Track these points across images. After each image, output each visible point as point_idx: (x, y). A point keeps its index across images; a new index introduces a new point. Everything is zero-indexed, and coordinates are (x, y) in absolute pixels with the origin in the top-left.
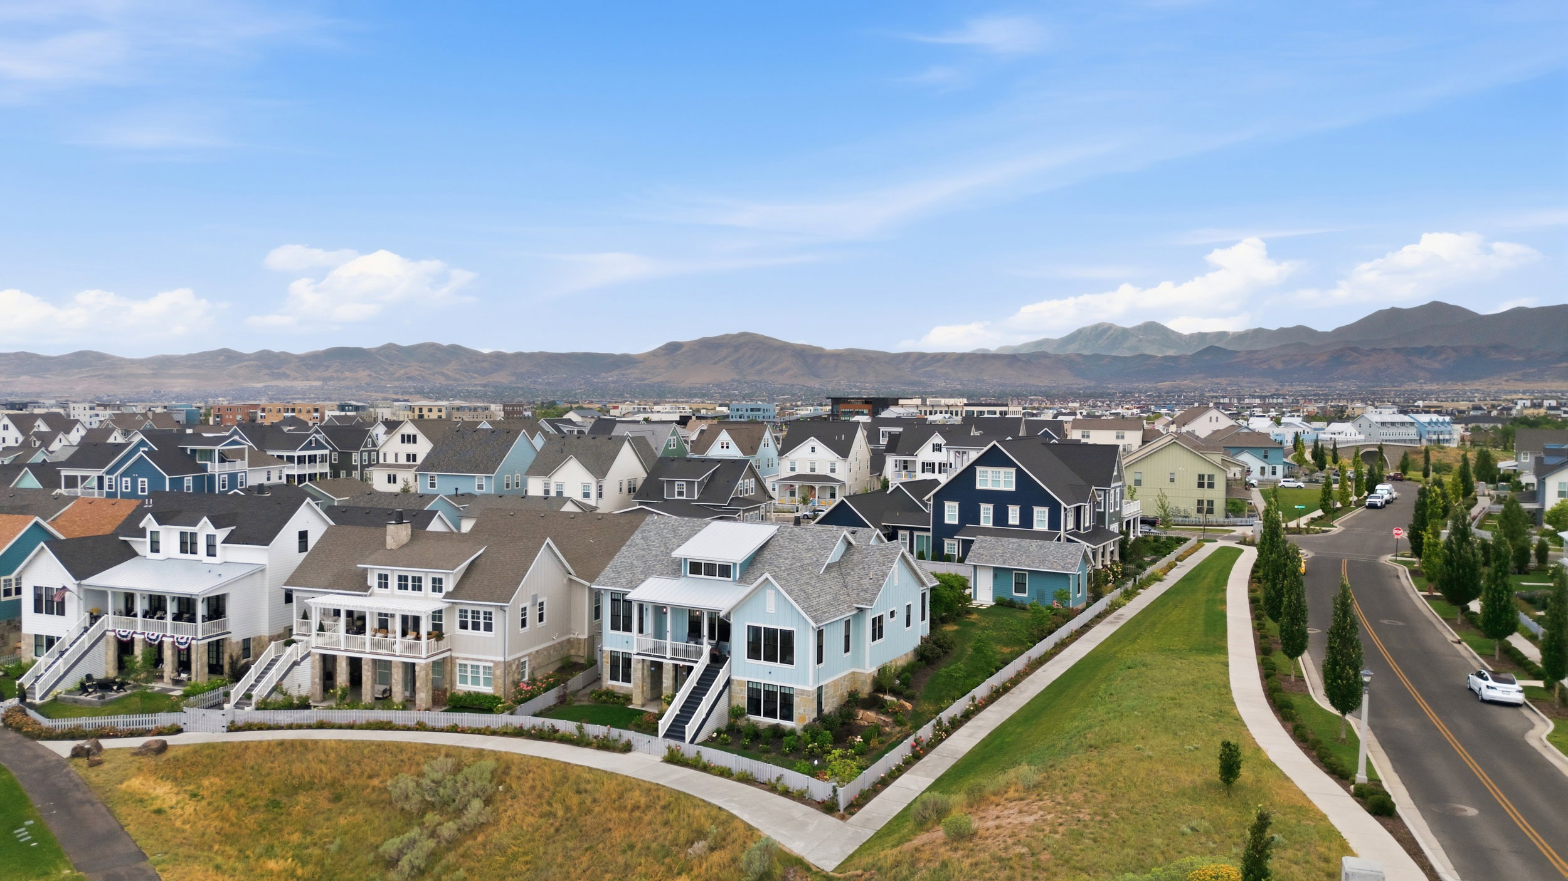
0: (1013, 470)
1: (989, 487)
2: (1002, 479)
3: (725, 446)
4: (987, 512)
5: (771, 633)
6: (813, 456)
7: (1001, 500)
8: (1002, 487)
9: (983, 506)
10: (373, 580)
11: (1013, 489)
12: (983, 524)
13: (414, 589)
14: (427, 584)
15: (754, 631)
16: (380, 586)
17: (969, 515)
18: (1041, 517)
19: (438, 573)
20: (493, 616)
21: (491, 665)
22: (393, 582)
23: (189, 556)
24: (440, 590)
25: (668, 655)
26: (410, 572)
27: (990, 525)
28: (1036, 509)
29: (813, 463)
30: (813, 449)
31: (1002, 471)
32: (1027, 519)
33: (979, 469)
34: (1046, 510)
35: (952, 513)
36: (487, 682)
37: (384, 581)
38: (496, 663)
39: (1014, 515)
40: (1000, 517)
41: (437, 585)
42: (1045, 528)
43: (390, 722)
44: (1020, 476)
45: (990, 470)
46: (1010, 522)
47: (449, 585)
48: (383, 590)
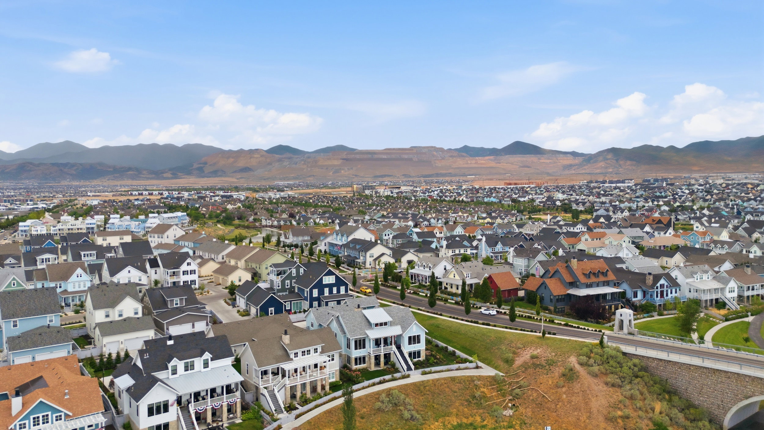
0: (334, 276)
1: (327, 282)
2: (331, 279)
3: (79, 276)
4: (326, 290)
5: (414, 337)
6: (129, 275)
7: (330, 286)
8: (331, 282)
9: (325, 289)
10: (292, 356)
11: (334, 282)
12: (325, 295)
13: (307, 354)
14: (312, 351)
15: (410, 338)
16: (295, 357)
17: (321, 292)
18: (343, 289)
19: (315, 347)
20: (335, 356)
21: (334, 371)
22: (300, 354)
23: (189, 372)
24: (317, 352)
25: (382, 352)
26: (306, 349)
27: (328, 295)
28: (341, 287)
29: (129, 278)
30: (129, 272)
31: (331, 277)
32: (338, 291)
33: (324, 277)
34: (344, 287)
35: (315, 293)
36: (333, 377)
37: (296, 354)
38: (336, 371)
39: (335, 290)
40: (331, 292)
41: (316, 350)
42: (344, 293)
43: (335, 397)
44: (337, 277)
45: (327, 277)
46: (334, 293)
47: (319, 350)
48: (296, 358)
